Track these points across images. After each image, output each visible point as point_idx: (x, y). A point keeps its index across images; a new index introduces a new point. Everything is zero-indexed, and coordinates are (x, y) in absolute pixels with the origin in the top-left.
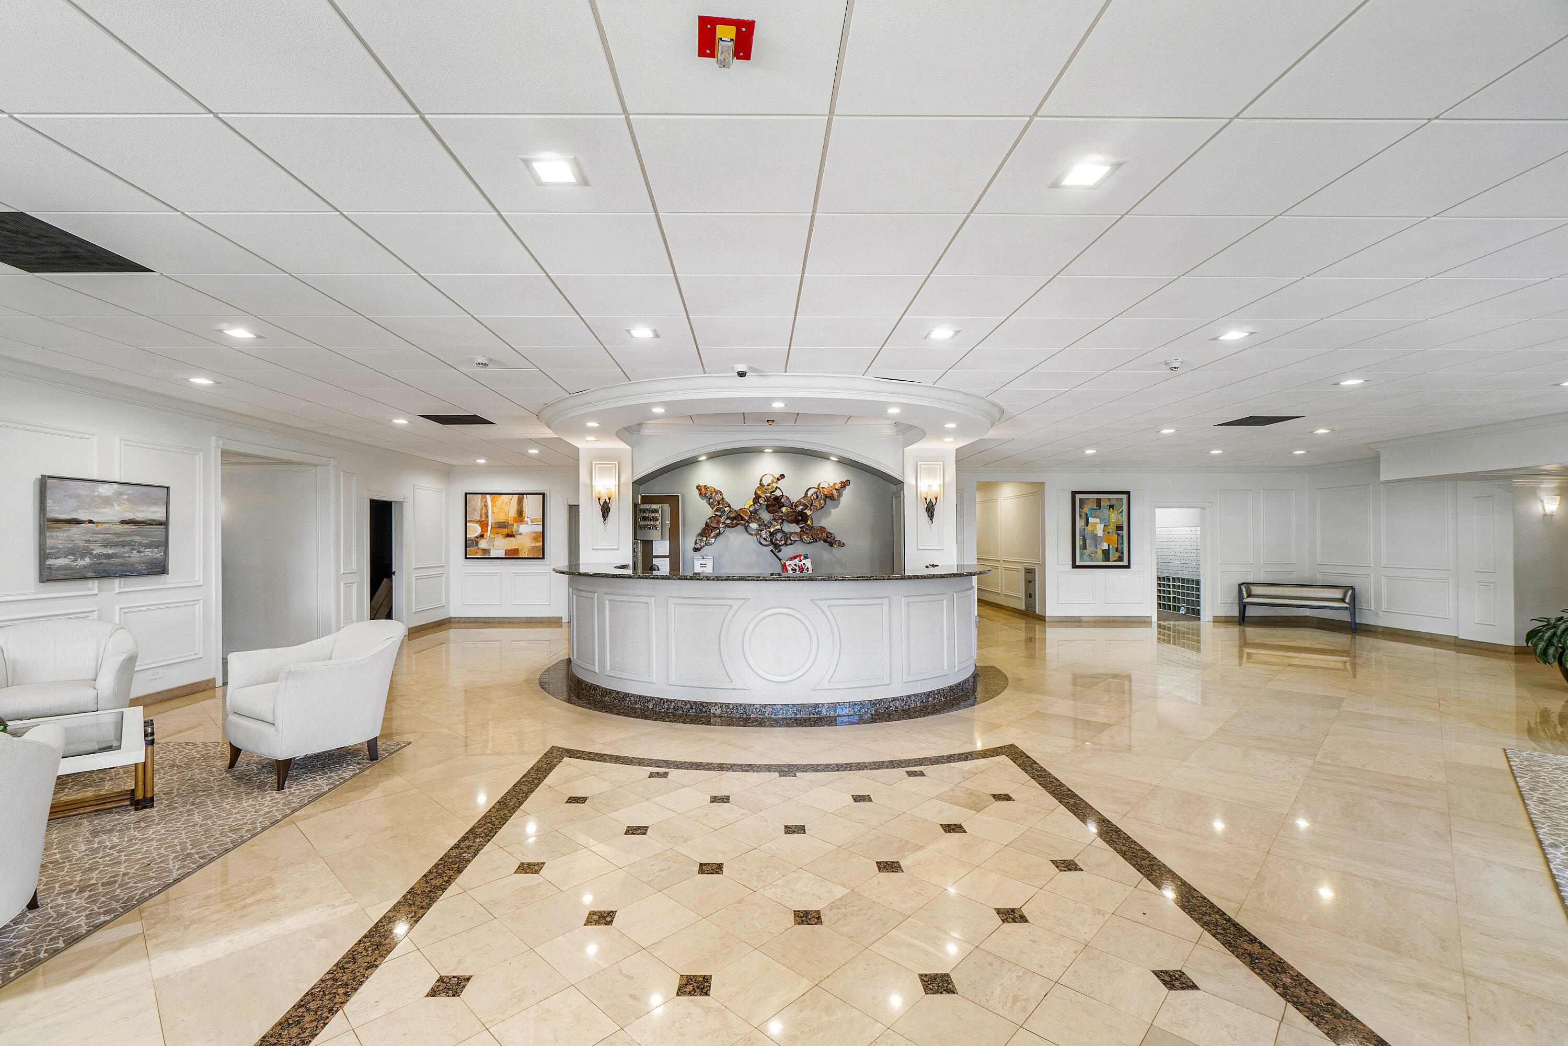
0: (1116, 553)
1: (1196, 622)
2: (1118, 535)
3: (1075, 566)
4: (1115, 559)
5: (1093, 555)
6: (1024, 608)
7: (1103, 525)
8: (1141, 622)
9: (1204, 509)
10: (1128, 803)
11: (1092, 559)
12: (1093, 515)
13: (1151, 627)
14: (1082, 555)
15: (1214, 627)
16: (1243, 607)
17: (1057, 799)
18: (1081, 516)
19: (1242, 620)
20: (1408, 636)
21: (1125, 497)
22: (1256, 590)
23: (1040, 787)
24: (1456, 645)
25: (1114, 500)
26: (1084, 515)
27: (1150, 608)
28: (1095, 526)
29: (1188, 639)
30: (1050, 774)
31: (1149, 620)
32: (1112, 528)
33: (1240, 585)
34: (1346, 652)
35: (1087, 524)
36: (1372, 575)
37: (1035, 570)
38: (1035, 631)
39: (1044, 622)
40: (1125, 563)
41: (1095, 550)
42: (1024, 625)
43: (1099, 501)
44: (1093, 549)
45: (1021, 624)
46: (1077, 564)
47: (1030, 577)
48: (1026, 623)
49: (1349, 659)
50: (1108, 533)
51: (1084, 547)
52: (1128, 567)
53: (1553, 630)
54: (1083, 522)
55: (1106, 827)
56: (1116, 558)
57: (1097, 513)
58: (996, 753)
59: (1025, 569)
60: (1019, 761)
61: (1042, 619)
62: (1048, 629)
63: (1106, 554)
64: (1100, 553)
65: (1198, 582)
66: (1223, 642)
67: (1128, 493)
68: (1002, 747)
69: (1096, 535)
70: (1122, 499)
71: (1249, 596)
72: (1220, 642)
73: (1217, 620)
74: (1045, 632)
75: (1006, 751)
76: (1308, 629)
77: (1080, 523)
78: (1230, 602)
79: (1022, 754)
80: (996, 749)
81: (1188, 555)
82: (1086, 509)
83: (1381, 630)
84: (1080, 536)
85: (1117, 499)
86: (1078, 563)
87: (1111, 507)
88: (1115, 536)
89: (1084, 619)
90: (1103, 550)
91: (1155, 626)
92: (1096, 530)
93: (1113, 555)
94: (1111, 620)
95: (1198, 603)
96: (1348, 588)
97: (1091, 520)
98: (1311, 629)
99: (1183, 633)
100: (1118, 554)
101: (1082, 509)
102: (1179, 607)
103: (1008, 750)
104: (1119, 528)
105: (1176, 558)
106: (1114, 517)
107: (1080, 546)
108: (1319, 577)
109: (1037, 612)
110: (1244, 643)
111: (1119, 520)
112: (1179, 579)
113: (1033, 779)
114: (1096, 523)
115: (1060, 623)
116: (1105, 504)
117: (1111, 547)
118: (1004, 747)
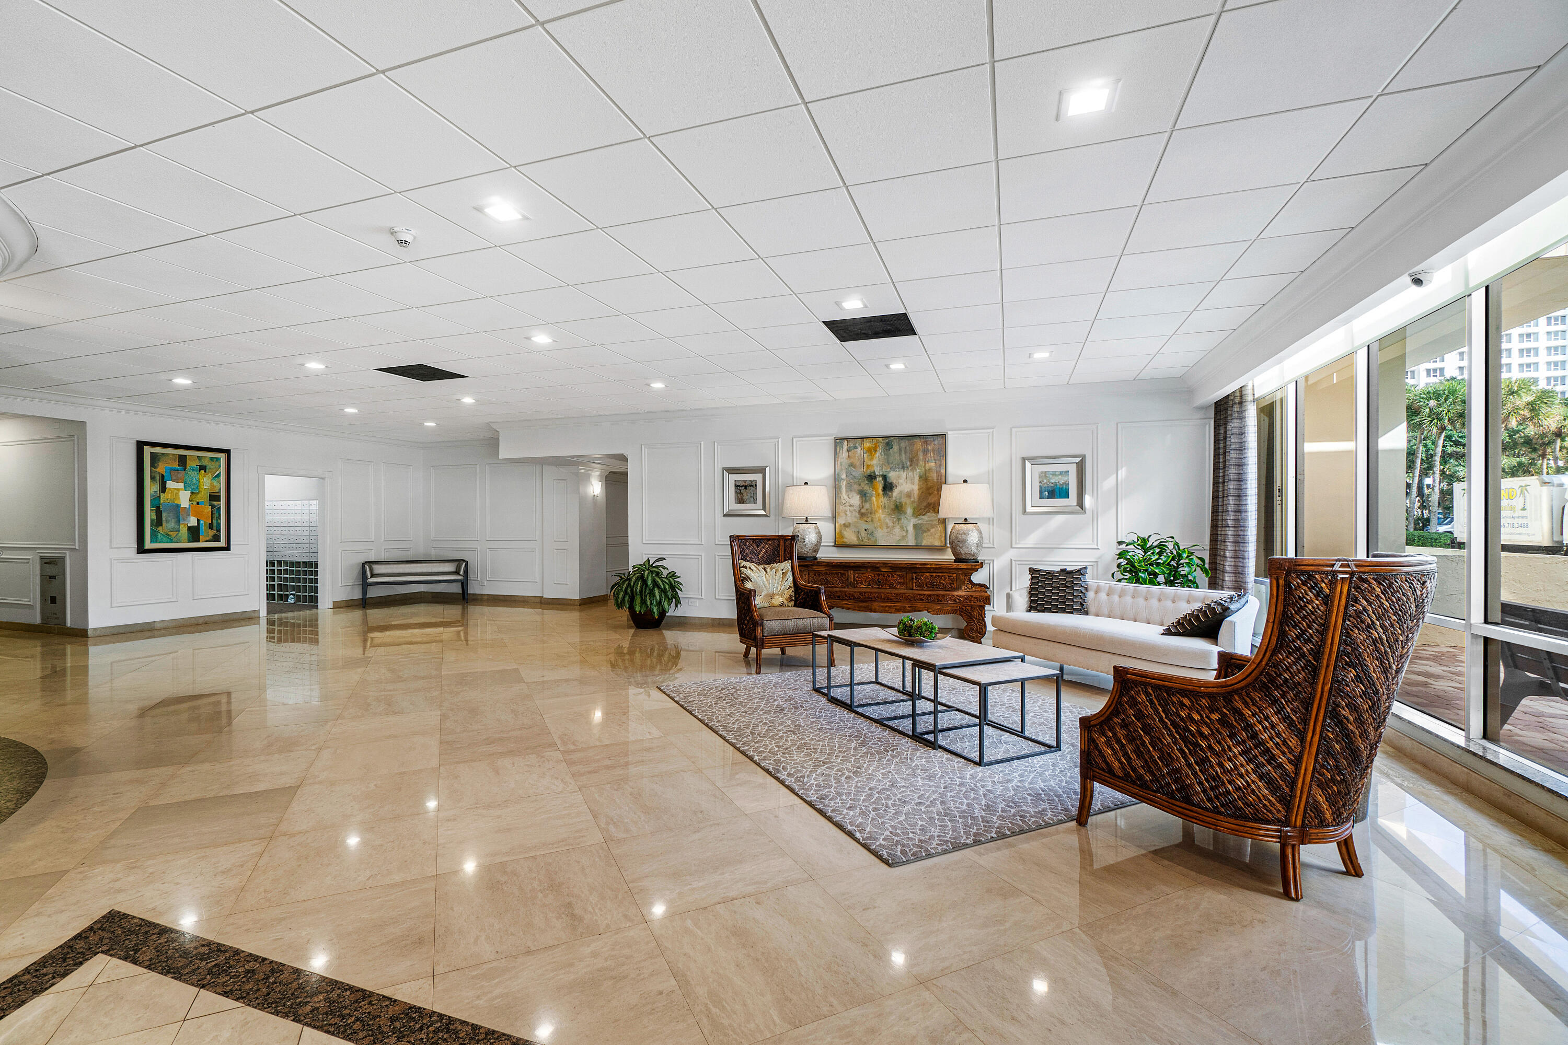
0: (210, 531)
1: (314, 611)
2: (213, 506)
3: (141, 550)
4: (208, 539)
5: (173, 534)
6: (38, 621)
7: (189, 493)
8: (245, 619)
9: (323, 479)
10: (420, 942)
11: (171, 540)
12: (174, 478)
13: (259, 623)
14: (154, 535)
15: (334, 613)
16: (365, 585)
17: (286, 1016)
18: (153, 478)
19: (364, 603)
20: (506, 601)
21: (223, 456)
22: (379, 569)
23: (229, 1003)
24: (541, 603)
25: (207, 458)
26: (158, 478)
27: (257, 601)
28: (177, 494)
29: (305, 632)
30: (237, 952)
31: (256, 615)
32: (203, 497)
33: (364, 564)
34: (459, 622)
35: (163, 489)
36: (479, 548)
37: (63, 559)
38: (65, 655)
39: (85, 639)
40: (223, 543)
41: (178, 527)
42: (39, 649)
43: (183, 460)
44: (172, 524)
45: (35, 647)
46: (146, 547)
47: (51, 570)
48: (42, 646)
49: (462, 628)
50: (198, 503)
51: (158, 522)
52: (227, 548)
53: (627, 583)
54: (156, 487)
55: (421, 1029)
56: (210, 537)
57: (180, 475)
58: (73, 959)
59: (42, 558)
60: (148, 953)
61: (81, 634)
62: (92, 649)
63: (194, 533)
64: (184, 531)
65: (316, 565)
66: (343, 630)
67: (228, 452)
68: (84, 931)
69: (178, 506)
70: (218, 459)
71: (373, 576)
72: (340, 630)
73: (337, 606)
74: (87, 653)
75: (101, 939)
76: (422, 605)
77: (150, 489)
78: (351, 584)
79: (143, 930)
80: (68, 946)
81: (299, 533)
82: (162, 468)
83: (485, 598)
84: (152, 506)
85: (212, 459)
86: (148, 545)
87: (203, 468)
88: (207, 508)
89: (158, 626)
90: (188, 526)
91: (263, 622)
92: (179, 498)
93: (205, 533)
94: (201, 621)
95: (316, 590)
96: (460, 562)
97: (170, 484)
98: (426, 604)
99: (299, 625)
100: (212, 533)
101: (155, 467)
102: (287, 596)
103: (106, 935)
104: (215, 497)
105: (283, 537)
106: (206, 482)
107: (152, 520)
108: (433, 552)
109: (69, 625)
110: (368, 628)
111: (214, 487)
112: (286, 562)
113: (203, 987)
114: (178, 490)
115: (116, 636)
116: (192, 464)
117: (202, 522)
118: (91, 928)
